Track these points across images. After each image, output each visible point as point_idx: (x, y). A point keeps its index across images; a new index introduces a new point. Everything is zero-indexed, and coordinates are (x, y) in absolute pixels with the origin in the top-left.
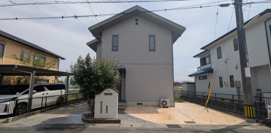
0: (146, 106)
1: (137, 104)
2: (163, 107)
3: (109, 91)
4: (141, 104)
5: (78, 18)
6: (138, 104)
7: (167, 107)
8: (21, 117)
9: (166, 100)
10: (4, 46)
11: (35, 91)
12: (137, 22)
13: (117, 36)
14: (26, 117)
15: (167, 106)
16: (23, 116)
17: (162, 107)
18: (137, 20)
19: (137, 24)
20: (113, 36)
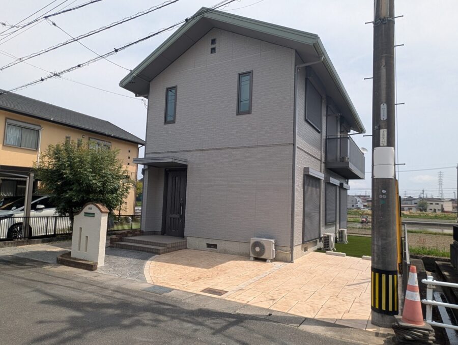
0: (225, 252)
1: (205, 246)
2: (256, 259)
3: (91, 209)
4: (215, 246)
5: (62, 75)
6: (209, 246)
7: (264, 260)
8: (8, 244)
9: (263, 241)
10: (38, 131)
11: (43, 206)
12: (213, 46)
13: (175, 88)
14: (16, 246)
15: (263, 257)
16: (12, 243)
17: (252, 258)
18: (213, 42)
19: (213, 50)
20: (168, 90)
